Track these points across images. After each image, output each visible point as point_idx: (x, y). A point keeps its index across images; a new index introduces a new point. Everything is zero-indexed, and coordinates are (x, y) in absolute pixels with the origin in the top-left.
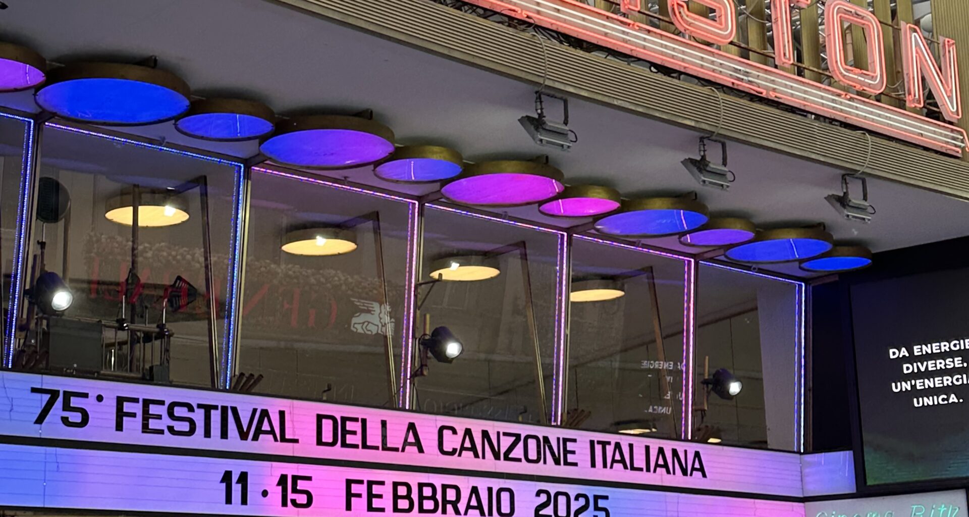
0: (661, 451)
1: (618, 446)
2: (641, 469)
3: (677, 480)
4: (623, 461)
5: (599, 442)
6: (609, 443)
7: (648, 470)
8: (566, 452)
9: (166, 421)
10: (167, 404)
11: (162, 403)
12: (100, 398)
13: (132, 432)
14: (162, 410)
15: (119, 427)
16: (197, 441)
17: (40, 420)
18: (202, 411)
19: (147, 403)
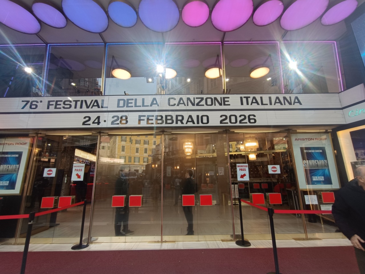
0: (277, 98)
1: (254, 98)
2: (267, 104)
3: (287, 106)
4: (257, 102)
5: (244, 97)
6: (249, 97)
7: (271, 104)
8: (224, 101)
9: (63, 105)
10: (63, 101)
11: (61, 101)
12: (41, 102)
13: (52, 109)
14: (62, 103)
15: (48, 108)
16: (72, 109)
17: (23, 108)
18: (75, 102)
19: (57, 101)
